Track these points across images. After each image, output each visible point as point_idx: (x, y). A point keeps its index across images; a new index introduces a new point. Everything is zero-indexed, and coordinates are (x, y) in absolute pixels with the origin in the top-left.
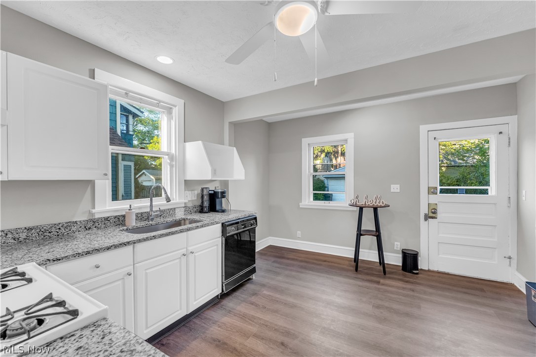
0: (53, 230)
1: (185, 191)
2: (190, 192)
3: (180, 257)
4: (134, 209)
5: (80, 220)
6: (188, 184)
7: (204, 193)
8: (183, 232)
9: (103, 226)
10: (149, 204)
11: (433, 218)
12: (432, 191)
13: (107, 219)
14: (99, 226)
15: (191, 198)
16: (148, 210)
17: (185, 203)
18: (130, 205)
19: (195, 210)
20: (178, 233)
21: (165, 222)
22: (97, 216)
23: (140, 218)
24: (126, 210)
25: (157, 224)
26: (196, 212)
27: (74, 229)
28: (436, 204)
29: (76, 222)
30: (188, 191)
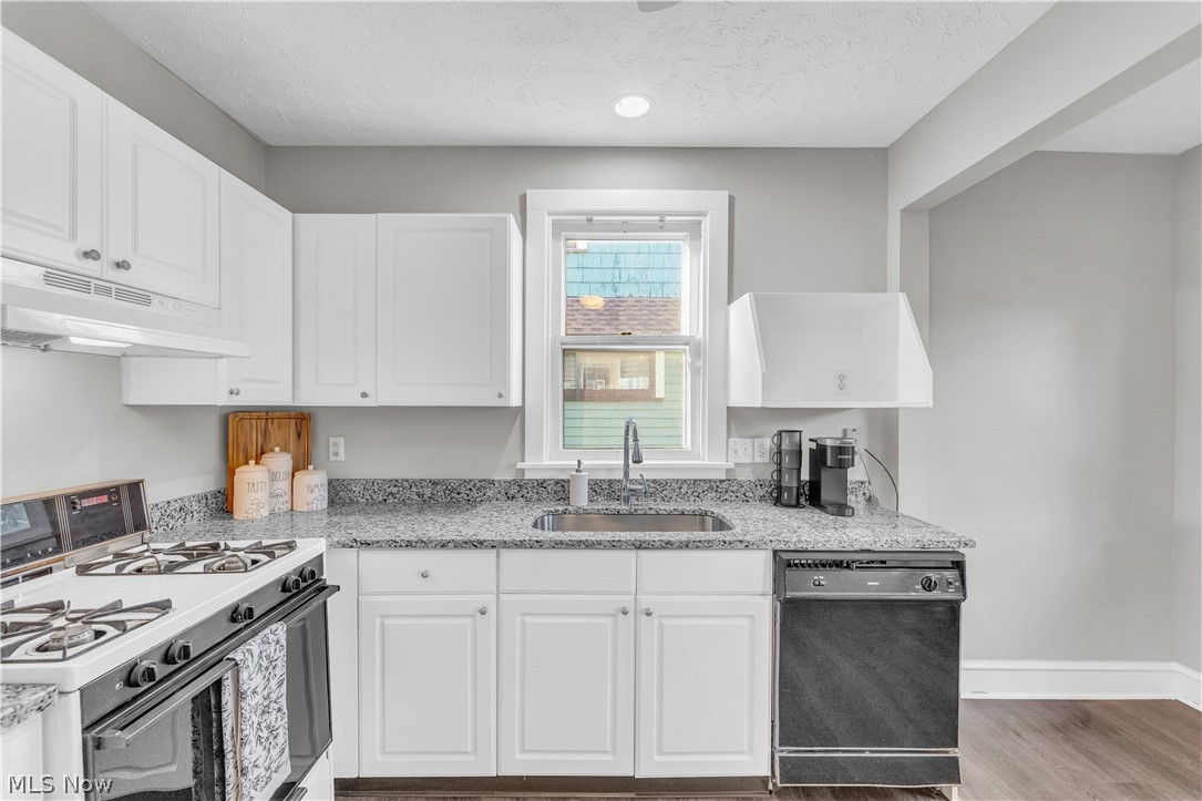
0: (463, 490)
1: (729, 436)
2: (748, 441)
3: (613, 612)
4: (586, 470)
5: (499, 478)
6: (738, 418)
7: (783, 447)
8: (620, 548)
9: (535, 496)
10: (622, 462)
13: (542, 484)
14: (528, 495)
15: (750, 456)
16: (620, 476)
17: (729, 471)
18: (579, 461)
19: (760, 492)
20: (605, 548)
21: (653, 512)
22: (528, 476)
23: (606, 492)
24: (572, 469)
25: (631, 514)
26: (762, 499)
27: (490, 493)
29: (492, 482)
30: (741, 437)
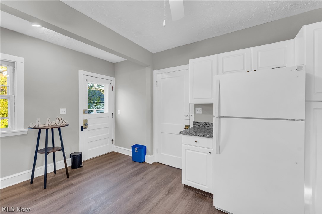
11: (85, 129)
12: (85, 112)
28: (87, 120)
